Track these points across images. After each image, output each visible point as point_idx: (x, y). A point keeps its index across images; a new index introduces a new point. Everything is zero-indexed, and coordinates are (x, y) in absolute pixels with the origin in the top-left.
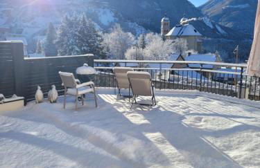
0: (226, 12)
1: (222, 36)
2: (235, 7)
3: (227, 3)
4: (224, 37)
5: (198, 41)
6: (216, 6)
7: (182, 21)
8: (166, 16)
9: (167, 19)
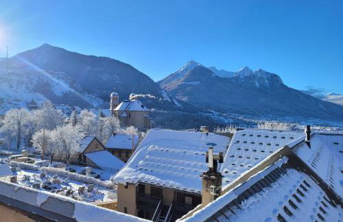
0: (181, 88)
1: (179, 109)
2: (189, 83)
3: (182, 79)
4: (180, 110)
5: (145, 115)
6: (173, 82)
7: (131, 97)
8: (116, 91)
9: (116, 94)
